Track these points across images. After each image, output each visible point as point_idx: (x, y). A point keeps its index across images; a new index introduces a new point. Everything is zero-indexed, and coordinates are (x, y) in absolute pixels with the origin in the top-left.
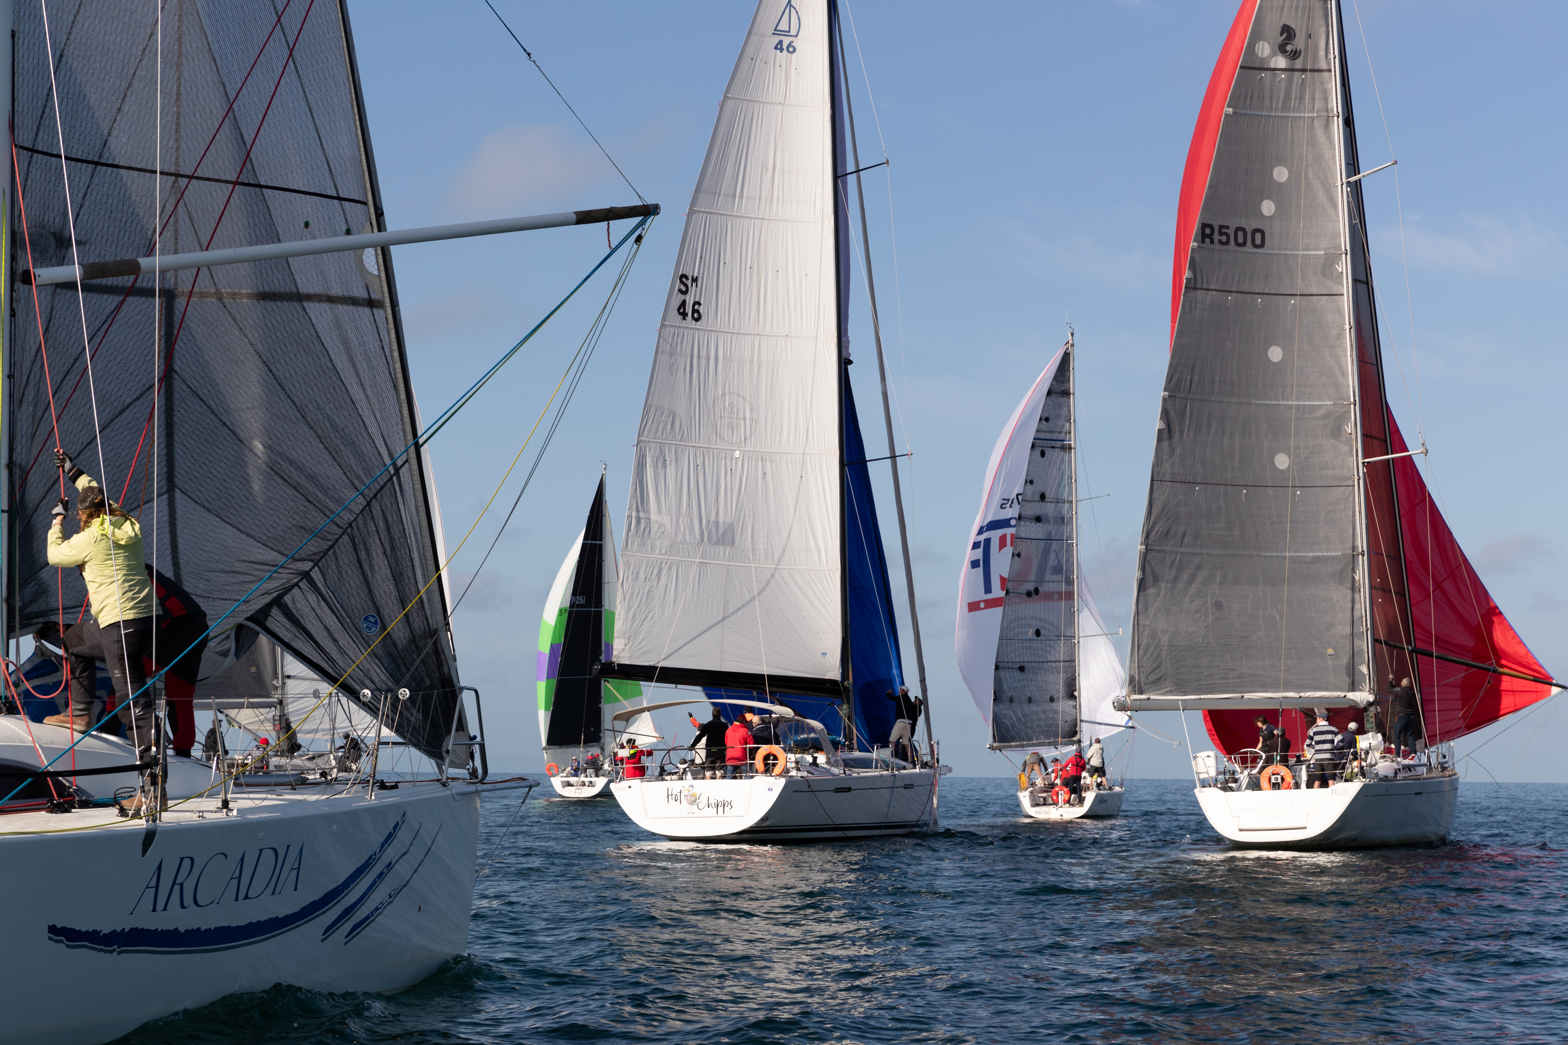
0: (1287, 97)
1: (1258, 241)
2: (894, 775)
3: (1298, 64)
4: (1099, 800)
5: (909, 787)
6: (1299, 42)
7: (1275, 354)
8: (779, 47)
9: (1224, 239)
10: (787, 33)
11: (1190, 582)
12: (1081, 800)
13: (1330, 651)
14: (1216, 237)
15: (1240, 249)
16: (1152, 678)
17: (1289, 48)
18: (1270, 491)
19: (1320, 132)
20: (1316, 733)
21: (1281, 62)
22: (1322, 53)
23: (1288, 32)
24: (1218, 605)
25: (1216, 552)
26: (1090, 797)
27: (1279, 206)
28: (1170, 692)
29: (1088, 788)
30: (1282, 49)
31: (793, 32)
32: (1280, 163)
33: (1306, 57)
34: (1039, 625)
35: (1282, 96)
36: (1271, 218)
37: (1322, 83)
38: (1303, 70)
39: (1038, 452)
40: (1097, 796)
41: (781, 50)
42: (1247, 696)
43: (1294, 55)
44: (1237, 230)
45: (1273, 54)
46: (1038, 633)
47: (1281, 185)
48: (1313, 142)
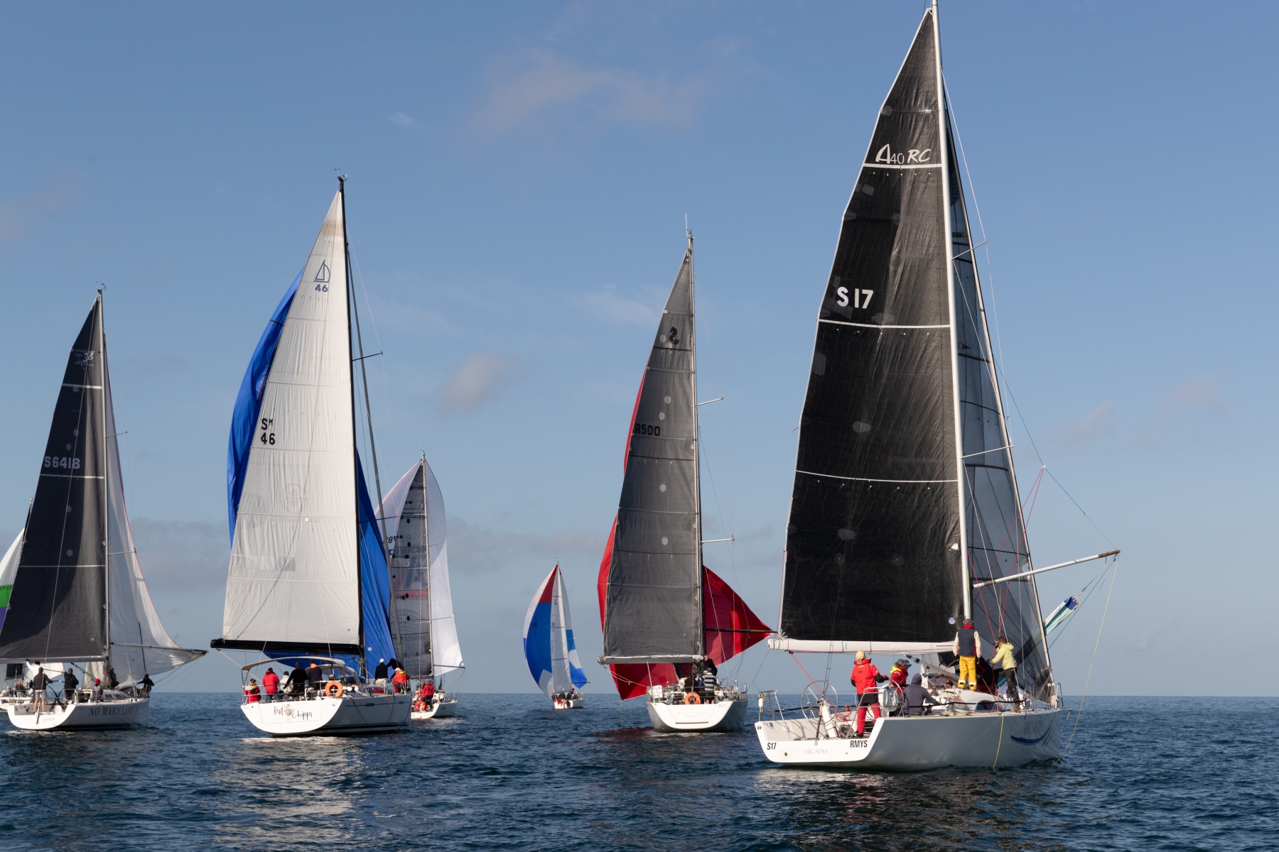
0: (672, 363)
1: (657, 433)
3: (678, 346)
6: (678, 337)
7: (663, 488)
9: (644, 431)
11: (627, 601)
13: (685, 635)
14: (641, 430)
15: (650, 436)
16: (613, 648)
17: (674, 338)
18: (660, 556)
19: (685, 381)
21: (670, 345)
22: (688, 342)
23: (674, 331)
24: (638, 612)
25: (637, 585)
27: (668, 415)
28: (620, 655)
30: (671, 338)
32: (667, 394)
33: (681, 344)
35: (670, 361)
36: (663, 421)
37: (687, 356)
38: (680, 350)
42: (652, 656)
43: (676, 342)
44: (657, 427)
45: (667, 341)
47: (668, 405)
48: (682, 385)
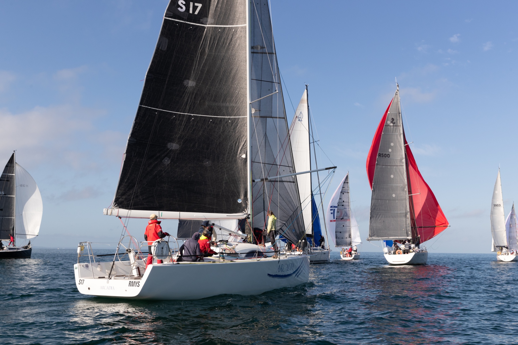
0: (393, 131)
1: (388, 156)
2: (322, 252)
4: (355, 256)
5: (325, 254)
6: (395, 121)
7: (392, 176)
8: (299, 120)
10: (301, 118)
11: (379, 217)
12: (352, 256)
13: (404, 230)
14: (381, 156)
15: (385, 158)
16: (373, 235)
17: (393, 122)
18: (392, 201)
19: (399, 137)
20: (406, 244)
21: (392, 124)
22: (399, 123)
23: (393, 119)
24: (384, 221)
25: (383, 212)
26: (353, 256)
27: (392, 150)
28: (376, 237)
29: (353, 254)
30: (392, 122)
31: (302, 118)
32: (392, 142)
33: (396, 124)
34: (344, 224)
36: (391, 152)
37: (399, 128)
38: (396, 126)
39: (342, 193)
40: (355, 255)
41: (300, 121)
42: (390, 238)
43: (394, 123)
44: (385, 154)
45: (390, 123)
46: (343, 226)
47: (392, 146)
48: (397, 138)
